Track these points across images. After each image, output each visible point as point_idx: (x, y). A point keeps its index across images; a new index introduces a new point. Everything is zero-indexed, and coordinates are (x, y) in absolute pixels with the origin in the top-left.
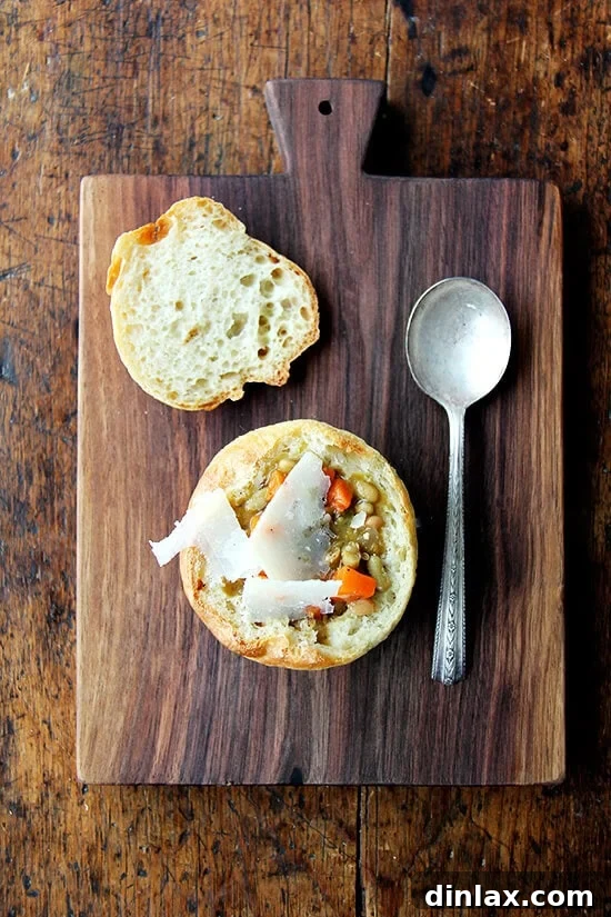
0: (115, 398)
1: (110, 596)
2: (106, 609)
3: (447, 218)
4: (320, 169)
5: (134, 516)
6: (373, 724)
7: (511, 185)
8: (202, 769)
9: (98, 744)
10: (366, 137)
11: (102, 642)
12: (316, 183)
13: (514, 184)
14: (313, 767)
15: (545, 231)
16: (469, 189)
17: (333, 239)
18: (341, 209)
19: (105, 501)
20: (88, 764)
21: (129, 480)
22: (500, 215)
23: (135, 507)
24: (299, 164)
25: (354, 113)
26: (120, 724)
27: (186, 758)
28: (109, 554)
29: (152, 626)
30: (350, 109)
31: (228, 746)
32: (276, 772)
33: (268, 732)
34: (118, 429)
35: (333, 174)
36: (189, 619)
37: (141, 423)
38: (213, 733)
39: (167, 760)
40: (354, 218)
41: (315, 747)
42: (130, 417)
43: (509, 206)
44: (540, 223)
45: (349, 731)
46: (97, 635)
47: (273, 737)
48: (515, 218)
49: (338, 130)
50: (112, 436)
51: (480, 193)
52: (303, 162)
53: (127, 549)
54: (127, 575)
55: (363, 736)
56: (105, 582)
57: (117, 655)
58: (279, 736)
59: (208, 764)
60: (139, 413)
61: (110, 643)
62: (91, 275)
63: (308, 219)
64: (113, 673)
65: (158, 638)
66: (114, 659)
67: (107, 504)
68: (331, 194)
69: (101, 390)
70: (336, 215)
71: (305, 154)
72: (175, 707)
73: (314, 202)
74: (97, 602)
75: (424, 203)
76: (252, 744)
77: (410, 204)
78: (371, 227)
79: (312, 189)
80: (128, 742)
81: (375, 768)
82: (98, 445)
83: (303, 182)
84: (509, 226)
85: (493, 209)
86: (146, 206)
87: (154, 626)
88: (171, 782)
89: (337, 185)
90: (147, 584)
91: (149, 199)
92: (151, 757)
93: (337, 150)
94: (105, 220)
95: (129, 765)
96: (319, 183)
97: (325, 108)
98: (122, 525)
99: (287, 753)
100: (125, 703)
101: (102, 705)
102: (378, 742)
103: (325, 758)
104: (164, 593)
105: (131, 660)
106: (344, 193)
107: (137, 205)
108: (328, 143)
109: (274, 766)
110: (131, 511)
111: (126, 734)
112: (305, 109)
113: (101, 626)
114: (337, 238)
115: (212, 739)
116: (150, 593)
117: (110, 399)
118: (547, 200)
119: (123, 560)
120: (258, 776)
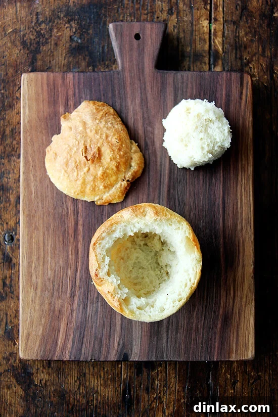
0: (38, 179)
1: (36, 272)
2: (34, 278)
3: (196, 91)
4: (135, 68)
5: (47, 235)
6: (162, 332)
7: (227, 75)
8: (80, 353)
9: (30, 341)
10: (157, 51)
11: (32, 293)
12: (133, 74)
13: (229, 74)
14: (133, 352)
15: (244, 97)
16: (206, 77)
17: (141, 102)
18: (145, 87)
19: (34, 227)
20: (25, 350)
21: (45, 218)
22: (222, 90)
23: (48, 231)
24: (125, 65)
25: (151, 39)
26: (41, 332)
27: (72, 347)
28: (35, 252)
29: (56, 286)
30: (149, 37)
31: (92, 343)
32: (116, 355)
33: (112, 336)
34: (39, 193)
35: (141, 70)
36: (74, 283)
37: (51, 191)
38: (85, 336)
39: (63, 349)
40: (151, 91)
41: (134, 343)
42: (45, 188)
43: (226, 85)
44: (242, 93)
45: (151, 336)
46: (29, 290)
47: (114, 338)
48: (229, 91)
49: (144, 48)
50: (36, 197)
51: (212, 79)
52: (127, 65)
53: (44, 250)
54: (44, 262)
55: (157, 338)
56: (33, 265)
57: (39, 299)
58: (117, 338)
59: (83, 351)
60: (49, 186)
61: (36, 294)
62: (26, 121)
63: (129, 93)
64: (37, 308)
65: (59, 292)
66: (37, 301)
67: (35, 229)
68: (140, 80)
69: (32, 175)
70: (142, 91)
71: (128, 60)
72: (67, 324)
73: (132, 84)
74: (30, 275)
75: (185, 84)
76: (104, 342)
77: (178, 84)
78: (159, 96)
79: (131, 77)
80: (44, 340)
81: (163, 353)
82: (30, 200)
83: (127, 74)
84: (226, 95)
85: (218, 86)
86: (52, 87)
87: (57, 286)
88: (65, 359)
89: (143, 76)
90: (53, 266)
91: (54, 84)
92: (55, 348)
93: (143, 58)
94: (33, 94)
95: (44, 351)
96: (134, 75)
97: (137, 37)
98: (41, 239)
99: (121, 346)
100: (43, 322)
101: (32, 323)
102: (164, 341)
103: (139, 348)
104: (62, 271)
105: (46, 302)
106: (147, 80)
107: (48, 86)
108: (139, 54)
109: (115, 352)
110: (46, 232)
111: (43, 336)
112: (128, 37)
113: (31, 286)
114: (143, 101)
115: (85, 339)
116: (55, 271)
117: (36, 180)
118: (245, 82)
119: (42, 256)
120: (107, 357)
